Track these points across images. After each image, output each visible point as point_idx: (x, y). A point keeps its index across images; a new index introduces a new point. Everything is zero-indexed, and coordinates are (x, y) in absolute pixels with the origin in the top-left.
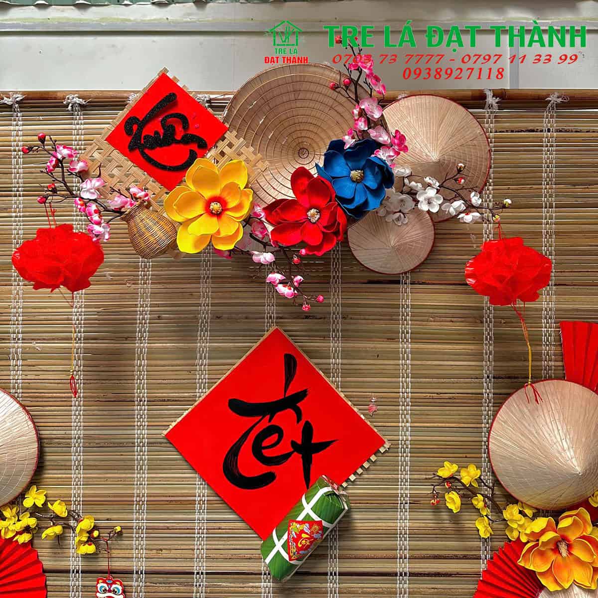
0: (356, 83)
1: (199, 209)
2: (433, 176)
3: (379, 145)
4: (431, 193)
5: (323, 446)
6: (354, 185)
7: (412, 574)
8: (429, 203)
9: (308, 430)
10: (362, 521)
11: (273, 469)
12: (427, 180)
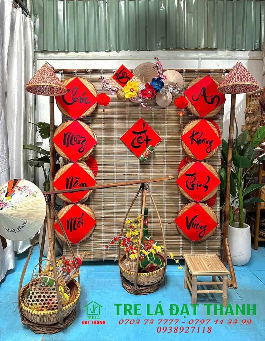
0: (158, 66)
1: (129, 90)
2: (172, 85)
3: (162, 78)
4: (171, 88)
5: (150, 140)
6: (157, 87)
7: (166, 165)
8: (171, 90)
9: (147, 137)
10: (157, 155)
11: (140, 144)
12: (171, 86)
